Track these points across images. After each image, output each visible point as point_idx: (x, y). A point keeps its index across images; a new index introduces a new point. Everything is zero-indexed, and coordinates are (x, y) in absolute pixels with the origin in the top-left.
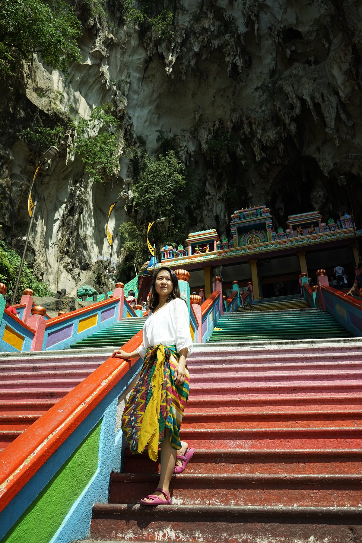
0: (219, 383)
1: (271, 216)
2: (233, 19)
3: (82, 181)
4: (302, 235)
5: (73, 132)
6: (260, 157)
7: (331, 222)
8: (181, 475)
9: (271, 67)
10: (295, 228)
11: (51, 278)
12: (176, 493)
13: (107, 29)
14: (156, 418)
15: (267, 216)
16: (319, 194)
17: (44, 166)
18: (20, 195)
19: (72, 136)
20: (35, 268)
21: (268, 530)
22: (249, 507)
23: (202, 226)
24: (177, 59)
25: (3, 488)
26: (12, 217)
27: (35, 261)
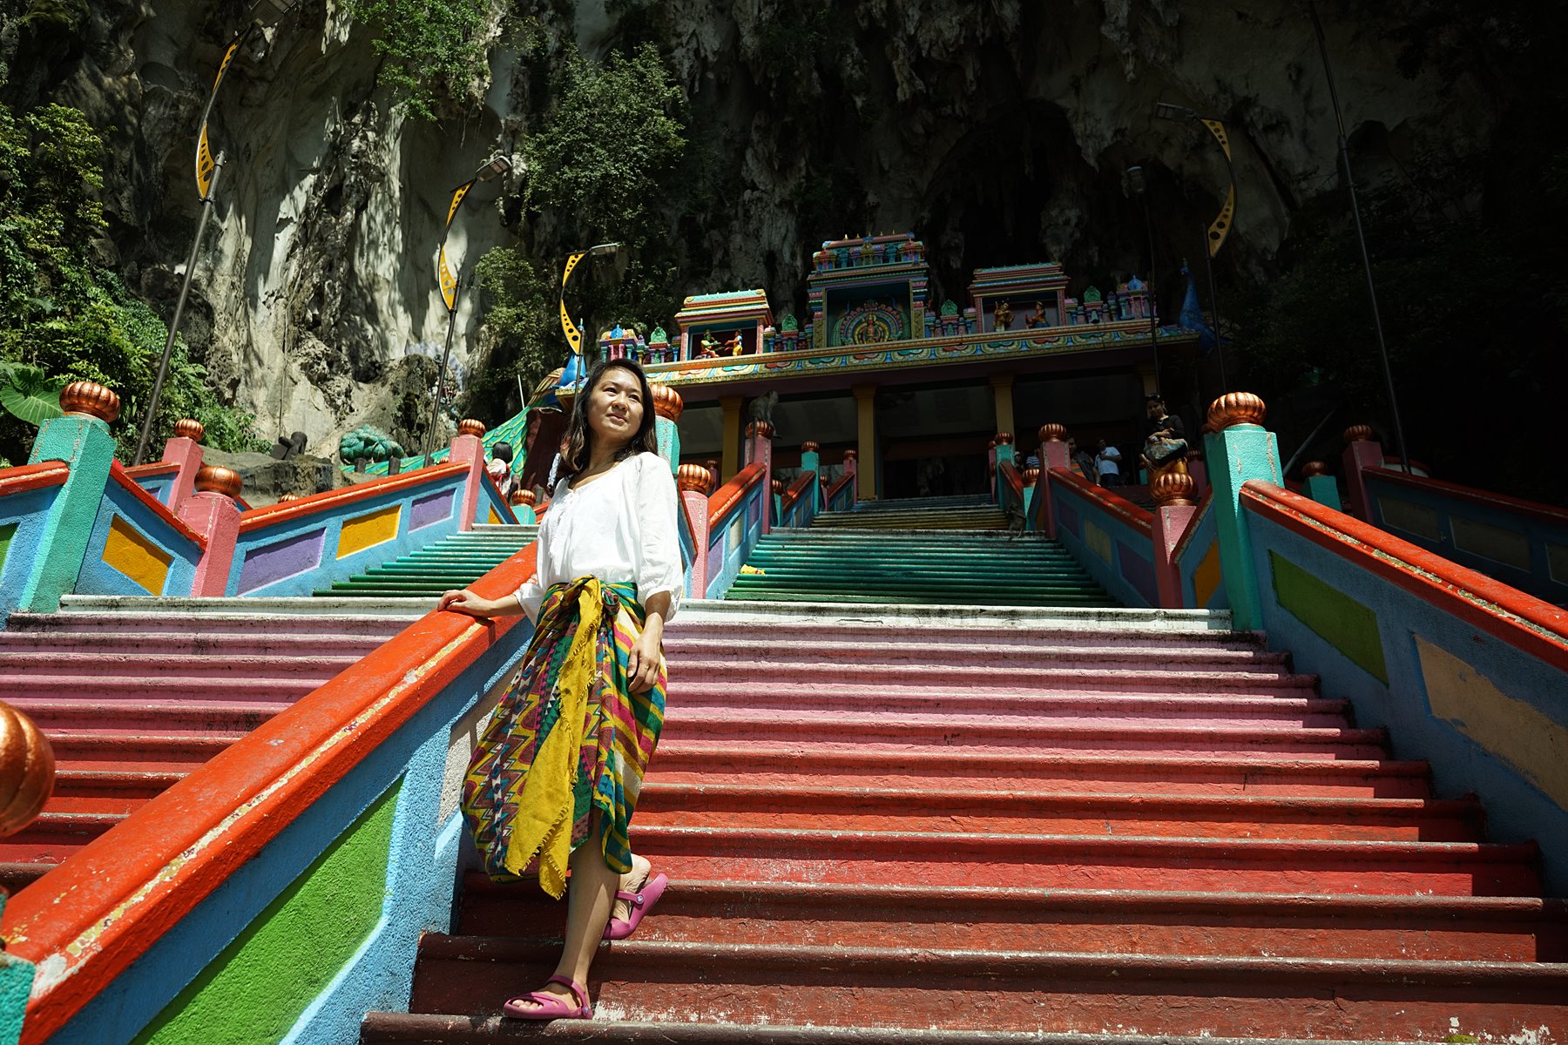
0: (747, 710)
1: (926, 265)
3: (369, 107)
4: (1007, 326)
6: (908, 91)
7: (1093, 298)
8: (625, 944)
10: (989, 305)
11: (261, 396)
12: (607, 991)
14: (566, 781)
15: (916, 263)
16: (1065, 215)
17: (253, 51)
18: (172, 133)
20: (212, 363)
22: (809, 1029)
23: (726, 279)
25: (91, 940)
26: (143, 198)
27: (212, 343)
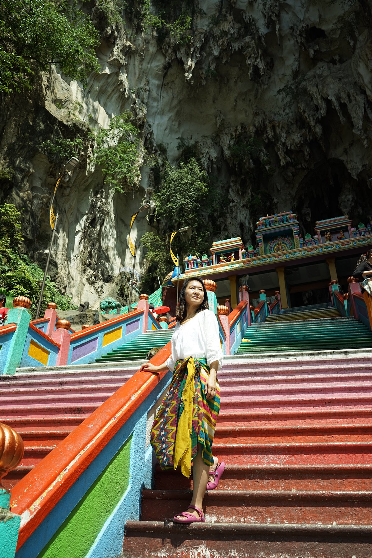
0: (250, 397)
1: (298, 222)
2: (253, 21)
3: (102, 192)
4: (330, 240)
5: (93, 142)
6: (284, 162)
7: (362, 227)
8: (214, 492)
9: (294, 68)
10: (323, 234)
11: (74, 291)
12: (210, 510)
13: (125, 37)
14: (188, 433)
15: (294, 222)
16: (347, 197)
17: (65, 178)
18: (42, 208)
19: (92, 146)
20: (58, 281)
21: (307, 549)
22: (286, 525)
23: (226, 234)
24: (196, 64)
25: (37, 505)
26: (33, 230)
27: (57, 274)
